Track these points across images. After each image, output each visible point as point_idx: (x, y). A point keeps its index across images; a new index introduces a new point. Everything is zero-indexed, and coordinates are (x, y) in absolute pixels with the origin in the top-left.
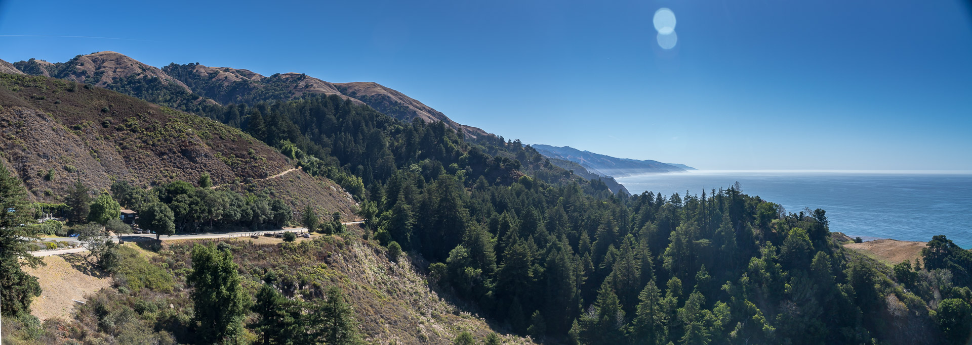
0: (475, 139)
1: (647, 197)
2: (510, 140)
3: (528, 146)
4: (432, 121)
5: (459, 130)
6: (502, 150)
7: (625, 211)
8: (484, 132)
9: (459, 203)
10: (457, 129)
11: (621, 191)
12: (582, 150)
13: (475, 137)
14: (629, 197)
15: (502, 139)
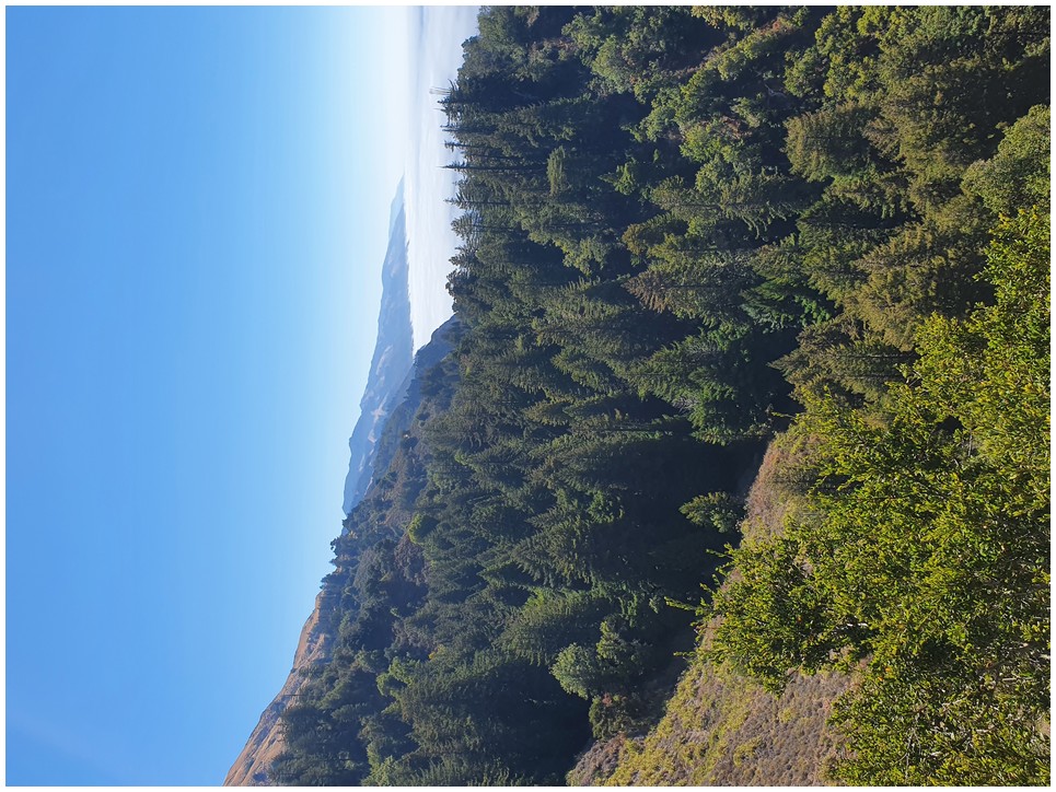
0: (325, 639)
1: (459, 286)
2: (332, 562)
3: (345, 523)
4: (280, 736)
5: (304, 674)
6: (352, 580)
7: (489, 330)
8: (311, 618)
9: (462, 672)
10: (301, 678)
11: (446, 337)
12: (358, 413)
13: (322, 636)
14: (457, 320)
15: (329, 579)
